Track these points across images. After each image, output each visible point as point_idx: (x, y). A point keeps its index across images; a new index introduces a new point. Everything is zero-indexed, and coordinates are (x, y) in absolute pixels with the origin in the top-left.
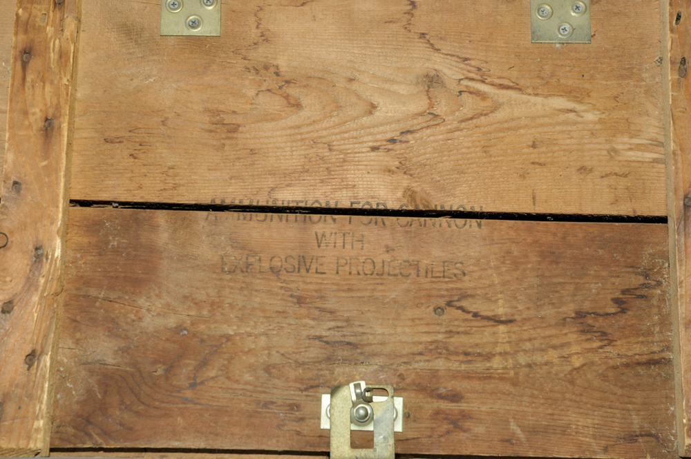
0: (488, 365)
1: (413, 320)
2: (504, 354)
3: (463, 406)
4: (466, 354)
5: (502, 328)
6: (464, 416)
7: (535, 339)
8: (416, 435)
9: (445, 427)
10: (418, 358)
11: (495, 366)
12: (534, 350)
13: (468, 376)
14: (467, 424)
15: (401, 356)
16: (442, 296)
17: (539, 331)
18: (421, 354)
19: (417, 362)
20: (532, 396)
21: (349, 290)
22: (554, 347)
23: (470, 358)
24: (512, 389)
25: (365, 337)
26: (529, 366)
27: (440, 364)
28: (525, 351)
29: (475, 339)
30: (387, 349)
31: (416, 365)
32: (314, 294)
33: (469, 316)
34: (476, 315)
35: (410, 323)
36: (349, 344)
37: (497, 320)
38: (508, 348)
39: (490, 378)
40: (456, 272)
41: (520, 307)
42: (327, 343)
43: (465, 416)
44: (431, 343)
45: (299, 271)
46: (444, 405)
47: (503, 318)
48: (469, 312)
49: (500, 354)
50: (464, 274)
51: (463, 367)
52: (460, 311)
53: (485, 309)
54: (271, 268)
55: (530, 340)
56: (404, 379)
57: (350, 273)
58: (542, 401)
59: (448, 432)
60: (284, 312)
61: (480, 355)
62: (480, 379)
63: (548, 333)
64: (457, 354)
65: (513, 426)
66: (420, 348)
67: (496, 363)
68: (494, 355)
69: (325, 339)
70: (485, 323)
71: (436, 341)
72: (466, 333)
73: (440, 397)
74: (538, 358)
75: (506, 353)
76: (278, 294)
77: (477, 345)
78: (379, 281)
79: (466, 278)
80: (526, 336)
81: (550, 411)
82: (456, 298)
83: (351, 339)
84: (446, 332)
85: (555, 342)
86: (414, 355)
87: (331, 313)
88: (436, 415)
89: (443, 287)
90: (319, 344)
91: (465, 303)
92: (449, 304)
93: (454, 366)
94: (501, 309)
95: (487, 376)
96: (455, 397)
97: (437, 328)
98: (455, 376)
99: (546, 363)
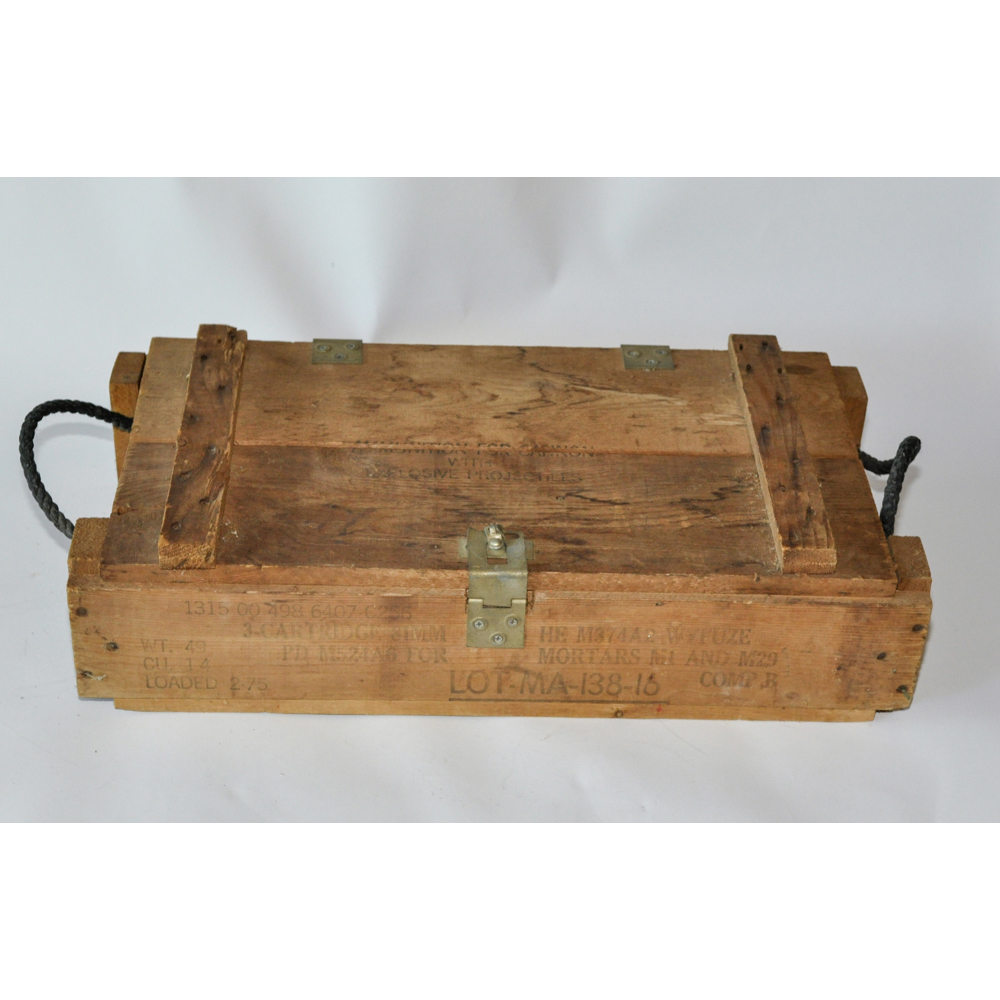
0: (607, 526)
1: (538, 502)
2: (621, 520)
3: (587, 547)
4: (586, 520)
5: (616, 507)
7: (646, 513)
8: (546, 562)
10: (545, 521)
11: (613, 526)
12: (647, 519)
13: (590, 531)
14: (592, 557)
15: (528, 520)
16: (563, 490)
17: (650, 509)
18: (546, 519)
19: (543, 523)
20: (648, 542)
21: (480, 487)
22: (664, 517)
23: (590, 522)
24: (630, 539)
25: (496, 510)
26: (643, 526)
27: (563, 525)
29: (591, 513)
30: (516, 516)
31: (543, 525)
32: (449, 488)
33: (588, 501)
34: (593, 500)
35: (535, 503)
36: (481, 513)
37: (613, 503)
38: (624, 517)
40: (574, 478)
41: (632, 496)
42: (463, 513)
43: (587, 552)
44: (555, 514)
45: (435, 477)
46: (568, 546)
47: (618, 502)
48: (586, 498)
49: (617, 520)
50: (581, 480)
51: (585, 526)
52: (579, 498)
53: (601, 497)
54: (411, 476)
55: (643, 513)
57: (481, 478)
58: (657, 545)
60: (423, 497)
61: (599, 520)
62: (600, 533)
63: (657, 509)
64: (578, 519)
66: (545, 516)
67: (614, 524)
68: (612, 520)
69: (460, 511)
70: (602, 504)
71: (559, 513)
72: (585, 509)
73: (565, 541)
74: (651, 522)
76: (417, 488)
77: (596, 515)
78: (506, 482)
79: (583, 481)
80: (639, 511)
81: (665, 550)
82: (575, 492)
83: (485, 511)
84: (568, 508)
85: (665, 514)
86: (540, 520)
87: (464, 498)
88: (563, 551)
89: (563, 486)
90: (455, 513)
91: (583, 494)
92: (568, 495)
93: (577, 526)
94: (615, 497)
95: (608, 531)
96: (579, 542)
97: (559, 507)
98: (578, 531)
99: (658, 525)
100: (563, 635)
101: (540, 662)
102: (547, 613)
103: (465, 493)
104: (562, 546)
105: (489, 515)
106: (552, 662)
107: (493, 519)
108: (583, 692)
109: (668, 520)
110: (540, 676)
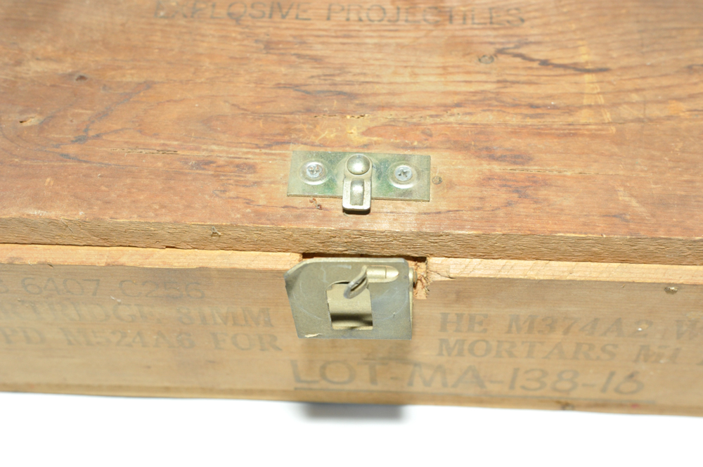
0: (571, 119)
1: (444, 68)
2: (596, 107)
3: (533, 169)
4: (532, 106)
5: (587, 78)
6: (535, 182)
7: (643, 90)
8: (454, 207)
9: (503, 196)
10: (455, 110)
11: (583, 121)
12: (645, 103)
13: (539, 133)
14: (543, 193)
15: (425, 108)
16: (491, 43)
17: (650, 81)
18: (458, 105)
19: (452, 115)
20: (652, 158)
21: (345, 37)
22: (679, 99)
23: (539, 111)
24: (616, 149)
25: (368, 86)
26: (639, 120)
27: (489, 118)
28: (630, 103)
29: (548, 89)
30: (405, 99)
31: (452, 119)
32: (290, 39)
33: (535, 65)
34: (545, 63)
35: (440, 71)
36: (340, 93)
37: (580, 69)
38: (601, 100)
39: (575, 135)
40: (510, 18)
41: (615, 55)
42: (308, 92)
43: (538, 182)
44: (475, 93)
45: (271, 16)
46: (497, 168)
47: (590, 67)
48: (532, 60)
49: (590, 106)
50: (523, 20)
51: (529, 121)
52: (519, 60)
53: (559, 57)
54: (230, 15)
55: (637, 90)
56: (431, 135)
57: (348, 20)
58: (670, 164)
59: (508, 204)
60: (242, 59)
61: (555, 107)
62: (559, 136)
63: (665, 82)
64: (516, 106)
65: (623, 197)
66: (456, 99)
67: (583, 117)
68: (581, 107)
69: (303, 88)
70: (561, 71)
71: (482, 92)
72: (530, 83)
73: (493, 158)
74: (655, 111)
75: (599, 106)
76: (235, 39)
77: (551, 97)
78: (392, 28)
79: (527, 24)
80: (629, 85)
81: (686, 177)
82: (511, 46)
83: (347, 89)
84: (499, 82)
85: (678, 92)
86: (446, 107)
87: (316, 60)
88: (487, 180)
89: (490, 35)
90: (293, 93)
91: (523, 51)
92: (501, 52)
93: (514, 120)
94: (585, 56)
95: (571, 133)
96: (518, 158)
97: (483, 77)
98: (516, 132)
99: (669, 118)
100: (481, 323)
101: (440, 354)
102: (453, 296)
103: (318, 50)
104: (487, 167)
105: (351, 96)
106: (460, 354)
107: (362, 105)
108: (512, 387)
109: (683, 106)
110: (439, 369)
